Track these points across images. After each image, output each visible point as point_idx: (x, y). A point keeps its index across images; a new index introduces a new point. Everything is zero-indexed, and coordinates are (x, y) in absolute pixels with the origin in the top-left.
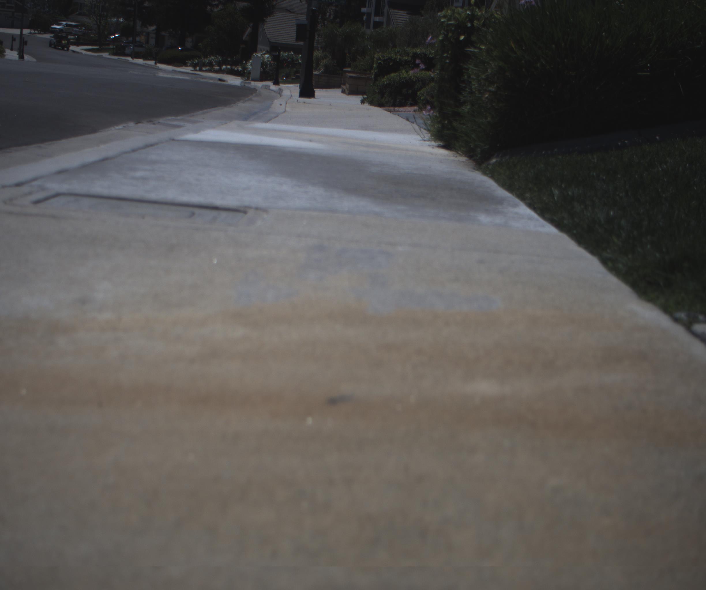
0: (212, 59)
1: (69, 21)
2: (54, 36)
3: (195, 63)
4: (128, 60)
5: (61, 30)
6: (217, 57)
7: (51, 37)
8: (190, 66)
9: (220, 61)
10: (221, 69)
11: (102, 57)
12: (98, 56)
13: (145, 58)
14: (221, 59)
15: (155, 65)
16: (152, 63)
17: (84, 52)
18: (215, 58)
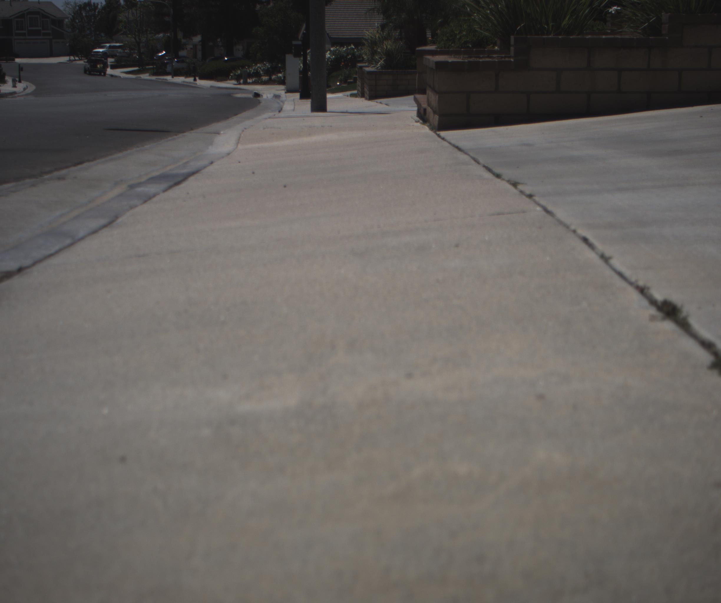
0: (259, 67)
2: (90, 61)
3: (237, 74)
4: (167, 80)
5: (100, 54)
9: (268, 68)
12: (137, 78)
13: (187, 74)
14: (269, 66)
15: (194, 82)
16: (191, 80)
18: (262, 65)
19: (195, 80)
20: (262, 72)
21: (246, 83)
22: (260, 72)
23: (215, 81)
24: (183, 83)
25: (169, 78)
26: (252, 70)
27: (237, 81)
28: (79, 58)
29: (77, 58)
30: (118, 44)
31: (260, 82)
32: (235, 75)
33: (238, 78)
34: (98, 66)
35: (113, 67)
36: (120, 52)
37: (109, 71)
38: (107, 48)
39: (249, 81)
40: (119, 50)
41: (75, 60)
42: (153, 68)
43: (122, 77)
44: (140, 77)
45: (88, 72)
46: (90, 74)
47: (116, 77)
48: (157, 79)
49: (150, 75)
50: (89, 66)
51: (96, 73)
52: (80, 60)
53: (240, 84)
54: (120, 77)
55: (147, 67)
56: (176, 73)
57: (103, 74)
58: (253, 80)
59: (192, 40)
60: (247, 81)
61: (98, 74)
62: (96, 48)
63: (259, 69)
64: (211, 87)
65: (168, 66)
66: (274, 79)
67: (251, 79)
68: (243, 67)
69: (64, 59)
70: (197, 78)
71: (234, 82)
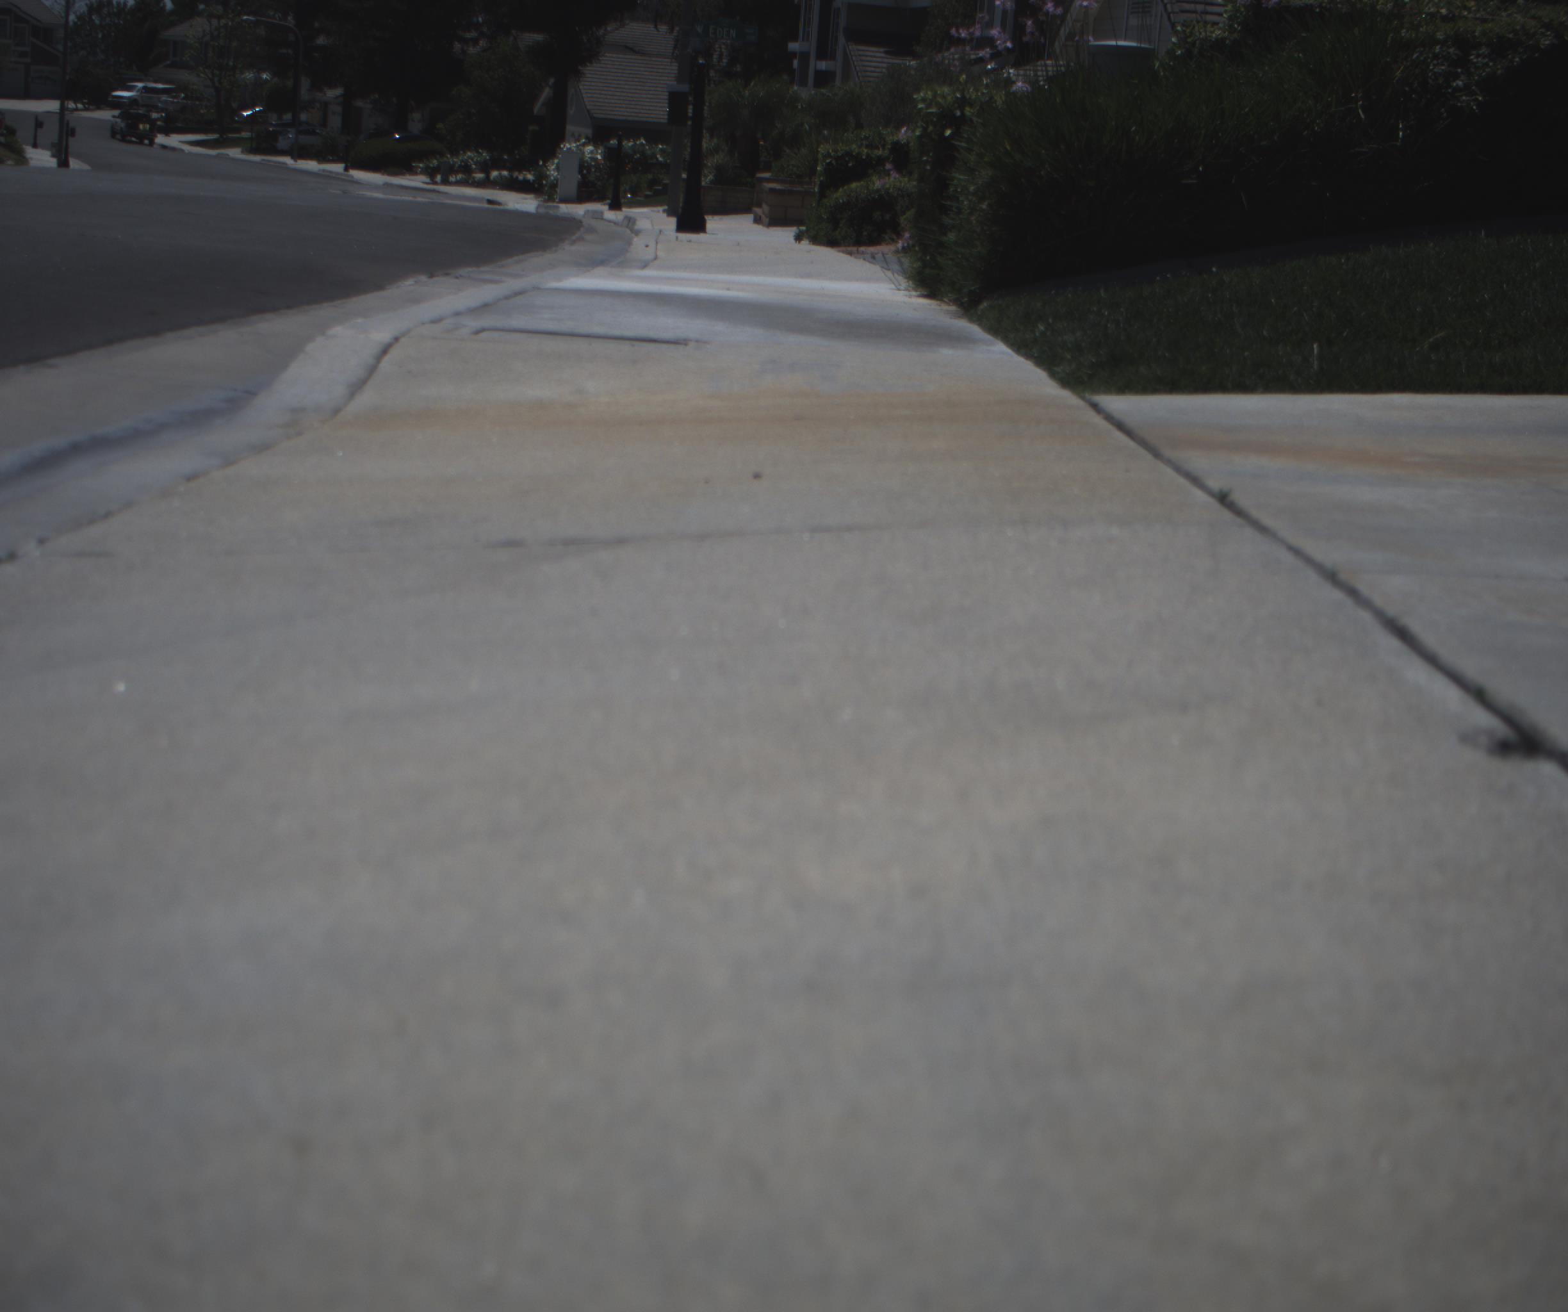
0: (469, 157)
1: (149, 81)
2: (120, 114)
3: (431, 165)
4: (285, 164)
5: (133, 101)
6: (478, 152)
7: (114, 117)
8: (421, 173)
9: (485, 160)
10: (488, 177)
11: (227, 157)
12: (218, 156)
13: (321, 157)
15: (346, 173)
16: (338, 168)
17: (187, 148)
18: (475, 154)
19: (346, 169)
20: (474, 166)
21: (445, 182)
22: (470, 165)
23: (383, 174)
24: (320, 172)
25: (288, 160)
26: (457, 161)
27: (430, 179)
28: (84, 106)
29: (80, 106)
30: (160, 86)
31: (470, 182)
32: (426, 167)
33: (431, 173)
34: (141, 127)
35: (163, 131)
36: (168, 102)
37: (160, 139)
38: (137, 92)
39: (452, 179)
40: (164, 98)
41: (77, 109)
42: (244, 139)
43: (187, 152)
44: (228, 155)
45: (118, 136)
46: (123, 140)
47: (174, 149)
48: (264, 160)
49: (243, 152)
50: (123, 125)
51: (134, 139)
52: (86, 109)
53: (435, 183)
54: (182, 150)
55: (229, 135)
56: (301, 153)
57: (147, 142)
58: (459, 178)
59: (325, 94)
60: (448, 178)
61: (139, 141)
62: (115, 90)
63: (470, 161)
64: (386, 185)
65: (280, 138)
66: (493, 179)
67: (455, 176)
68: (442, 154)
69: (52, 105)
70: (349, 167)
71: (423, 178)
